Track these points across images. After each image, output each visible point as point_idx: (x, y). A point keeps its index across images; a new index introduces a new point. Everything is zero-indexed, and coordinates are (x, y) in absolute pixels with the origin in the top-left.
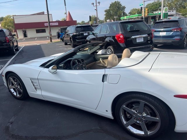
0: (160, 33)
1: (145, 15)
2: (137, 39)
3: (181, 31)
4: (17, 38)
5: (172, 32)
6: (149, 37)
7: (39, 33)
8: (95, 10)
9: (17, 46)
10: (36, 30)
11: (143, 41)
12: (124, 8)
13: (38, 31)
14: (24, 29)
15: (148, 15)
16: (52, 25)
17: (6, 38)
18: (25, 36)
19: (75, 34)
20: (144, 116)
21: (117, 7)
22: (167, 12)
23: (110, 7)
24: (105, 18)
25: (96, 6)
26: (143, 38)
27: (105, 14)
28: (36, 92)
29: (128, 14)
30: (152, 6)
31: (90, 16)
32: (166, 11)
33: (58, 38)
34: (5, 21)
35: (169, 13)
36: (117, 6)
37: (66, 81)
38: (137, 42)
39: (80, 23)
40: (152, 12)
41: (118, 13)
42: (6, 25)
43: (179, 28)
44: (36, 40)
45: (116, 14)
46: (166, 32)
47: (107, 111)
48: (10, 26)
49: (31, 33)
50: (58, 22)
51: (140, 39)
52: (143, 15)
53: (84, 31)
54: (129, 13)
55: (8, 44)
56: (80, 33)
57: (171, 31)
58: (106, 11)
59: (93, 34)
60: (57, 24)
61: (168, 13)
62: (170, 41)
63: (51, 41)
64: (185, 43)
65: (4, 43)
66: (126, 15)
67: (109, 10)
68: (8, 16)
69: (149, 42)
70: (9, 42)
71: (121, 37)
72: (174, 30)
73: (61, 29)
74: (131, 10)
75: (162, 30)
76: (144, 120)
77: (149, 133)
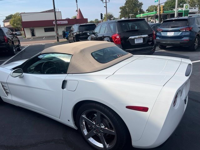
0: (168, 32)
1: (160, 13)
2: (135, 40)
3: (190, 31)
4: (25, 37)
5: (181, 32)
6: (151, 38)
7: (47, 31)
8: (105, 7)
9: (19, 46)
10: (44, 28)
11: (142, 42)
12: (141, 4)
13: (46, 30)
14: (31, 28)
15: (164, 12)
16: (61, 23)
17: (5, 37)
18: (33, 35)
19: (78, 33)
20: (102, 128)
21: (134, 4)
22: (188, 9)
23: (126, 4)
24: (120, 16)
25: (106, 2)
26: (142, 39)
27: (120, 11)
28: (7, 97)
29: (145, 12)
30: (172, 3)
31: (101, 14)
32: (186, 8)
33: (64, 37)
34: (13, 19)
35: (190, 11)
36: (134, 2)
37: (29, 86)
38: (136, 43)
39: (93, 21)
40: (172, 10)
41: (134, 11)
42: (15, 23)
43: (189, 27)
44: (44, 39)
45: (132, 11)
46: (173, 32)
47: (69, 121)
48: (19, 24)
49: (40, 32)
50: (68, 20)
51: (138, 40)
52: (158, 13)
53: (87, 30)
54: (147, 10)
55: (6, 43)
56: (84, 32)
57: (179, 31)
58: (121, 8)
59: (94, 34)
60: (66, 22)
61: (188, 11)
62: (178, 42)
63: (58, 41)
64: (196, 45)
65: (3, 43)
66: (143, 13)
67: (125, 7)
68: (17, 14)
69: (150, 43)
70: (8, 42)
71: (117, 37)
72: (183, 30)
73: (67, 27)
74: (149, 7)
75: (170, 29)
76: (102, 132)
77: (107, 147)
